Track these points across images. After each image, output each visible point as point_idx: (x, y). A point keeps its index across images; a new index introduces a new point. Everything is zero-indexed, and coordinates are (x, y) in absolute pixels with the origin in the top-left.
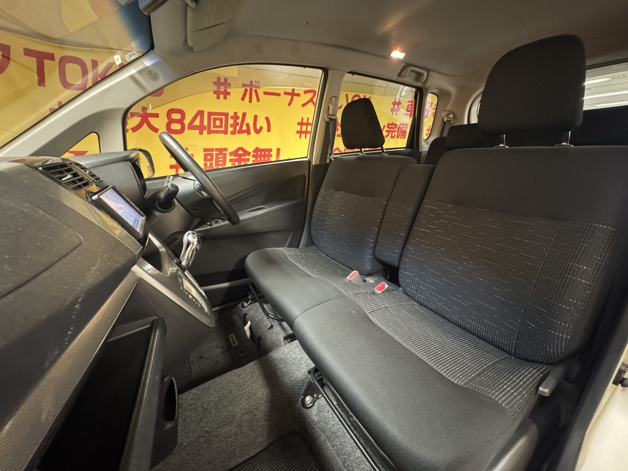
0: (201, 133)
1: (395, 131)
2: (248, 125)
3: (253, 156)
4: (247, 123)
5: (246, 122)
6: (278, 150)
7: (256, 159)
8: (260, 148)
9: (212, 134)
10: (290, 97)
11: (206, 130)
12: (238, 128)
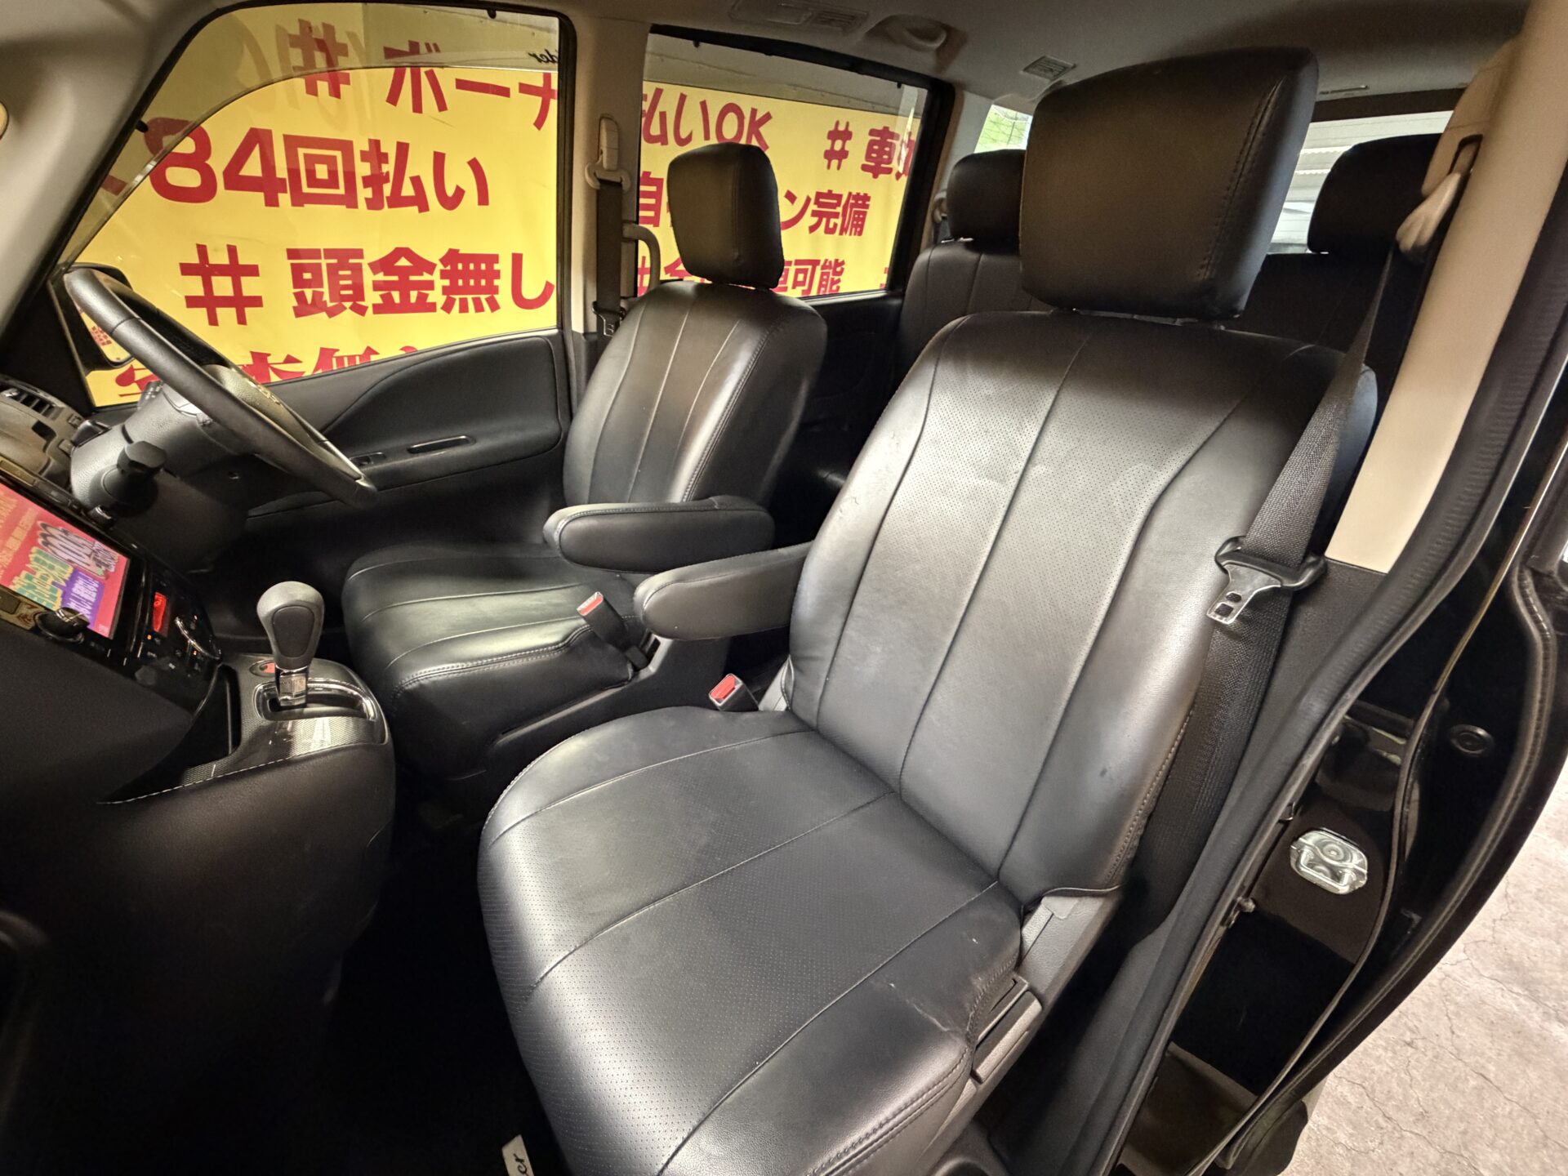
0: (272, 201)
1: (836, 215)
2: (417, 182)
3: (444, 275)
4: (415, 174)
5: (410, 172)
6: (517, 259)
7: (454, 282)
8: (461, 252)
9: (305, 205)
10: (538, 100)
11: (285, 192)
12: (387, 189)
